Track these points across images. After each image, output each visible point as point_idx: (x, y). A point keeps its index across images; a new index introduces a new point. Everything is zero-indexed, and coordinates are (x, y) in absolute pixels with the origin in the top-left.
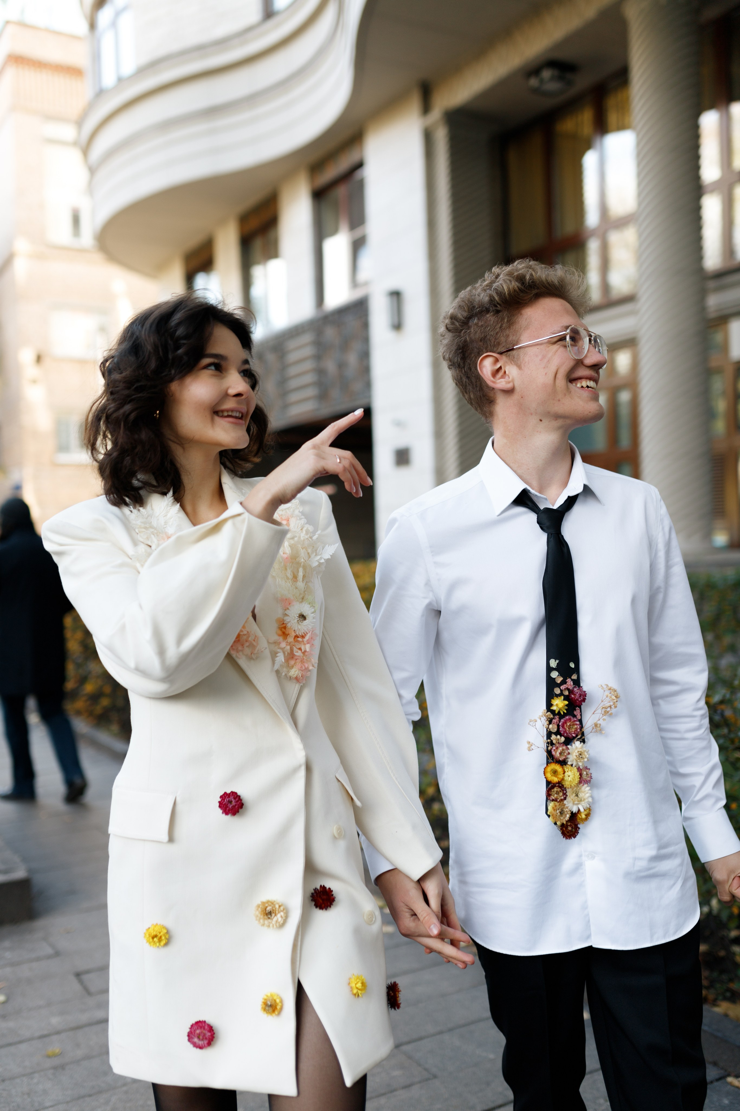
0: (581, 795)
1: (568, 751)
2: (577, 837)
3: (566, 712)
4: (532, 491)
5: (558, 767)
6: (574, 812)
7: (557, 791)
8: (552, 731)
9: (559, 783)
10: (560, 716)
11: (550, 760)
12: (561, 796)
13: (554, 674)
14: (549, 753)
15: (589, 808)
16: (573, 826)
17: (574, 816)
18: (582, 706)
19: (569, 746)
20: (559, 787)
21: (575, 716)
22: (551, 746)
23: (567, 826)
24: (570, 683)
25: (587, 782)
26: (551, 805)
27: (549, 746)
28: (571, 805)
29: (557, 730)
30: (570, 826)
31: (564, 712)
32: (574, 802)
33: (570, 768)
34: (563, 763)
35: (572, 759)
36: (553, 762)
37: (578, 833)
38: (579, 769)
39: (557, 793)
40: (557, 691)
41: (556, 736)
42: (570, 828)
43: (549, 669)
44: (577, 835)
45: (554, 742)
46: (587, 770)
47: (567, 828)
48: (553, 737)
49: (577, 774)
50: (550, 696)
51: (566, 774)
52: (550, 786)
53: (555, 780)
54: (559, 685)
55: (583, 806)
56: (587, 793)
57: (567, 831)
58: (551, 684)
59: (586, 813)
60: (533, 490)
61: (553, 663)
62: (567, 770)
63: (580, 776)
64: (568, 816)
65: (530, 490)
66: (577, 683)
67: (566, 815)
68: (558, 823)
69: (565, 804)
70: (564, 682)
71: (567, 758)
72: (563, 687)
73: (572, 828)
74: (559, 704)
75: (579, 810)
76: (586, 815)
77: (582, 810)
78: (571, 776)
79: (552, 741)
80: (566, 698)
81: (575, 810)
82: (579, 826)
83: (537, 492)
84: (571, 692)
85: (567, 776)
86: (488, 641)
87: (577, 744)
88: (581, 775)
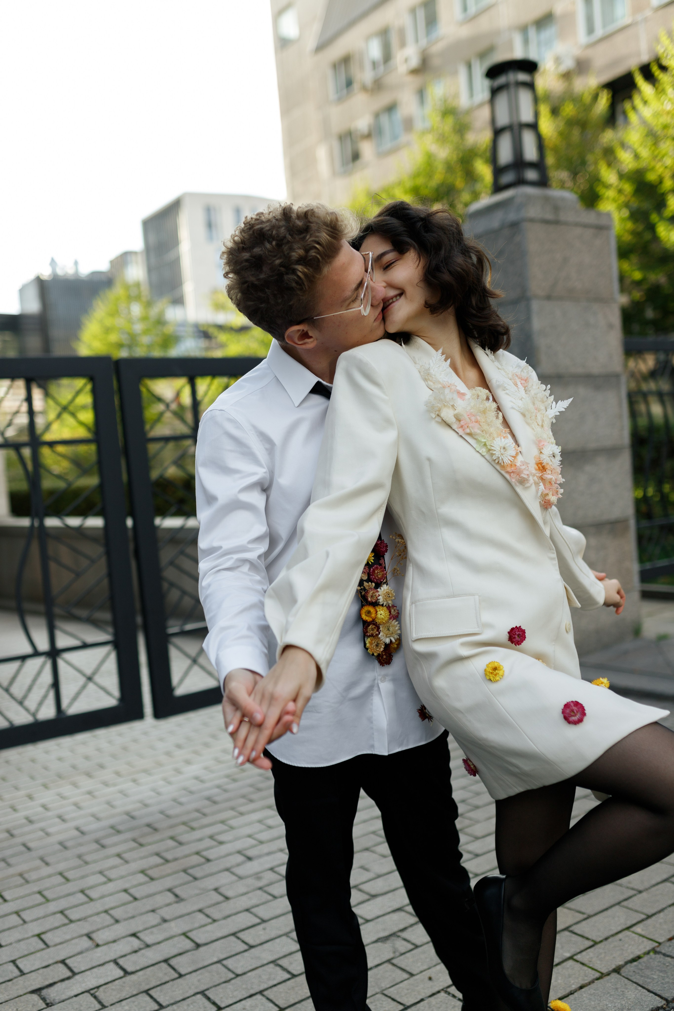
0: (391, 629)
1: (379, 593)
2: (391, 663)
3: (373, 562)
4: (325, 383)
5: (372, 609)
6: (387, 643)
7: (372, 628)
8: (364, 579)
9: (373, 620)
10: (369, 565)
11: (364, 603)
12: (375, 632)
14: (363, 597)
15: (399, 639)
16: (388, 655)
17: (387, 646)
18: (385, 556)
19: (379, 590)
20: (374, 624)
21: (380, 565)
22: (364, 591)
23: (383, 655)
25: (396, 617)
26: (368, 641)
27: (362, 592)
28: (385, 638)
29: (368, 577)
30: (385, 655)
31: (371, 562)
32: (386, 635)
33: (381, 608)
34: (375, 604)
35: (381, 600)
36: (367, 605)
37: (392, 660)
38: (388, 608)
39: (372, 630)
41: (368, 583)
42: (384, 657)
44: (391, 661)
45: (367, 588)
46: (395, 608)
47: (382, 657)
48: (366, 584)
49: (387, 612)
51: (378, 613)
52: (365, 625)
53: (369, 619)
55: (394, 638)
56: (396, 627)
57: (383, 659)
59: (397, 643)
60: (324, 381)
62: (379, 610)
63: (389, 614)
64: (383, 647)
65: (321, 382)
67: (381, 647)
68: (375, 654)
69: (380, 638)
71: (378, 599)
73: (387, 656)
75: (391, 641)
76: (397, 645)
77: (393, 640)
78: (382, 614)
79: (364, 587)
81: (388, 641)
82: (392, 654)
83: (327, 383)
85: (380, 614)
87: (385, 587)
88: (390, 612)
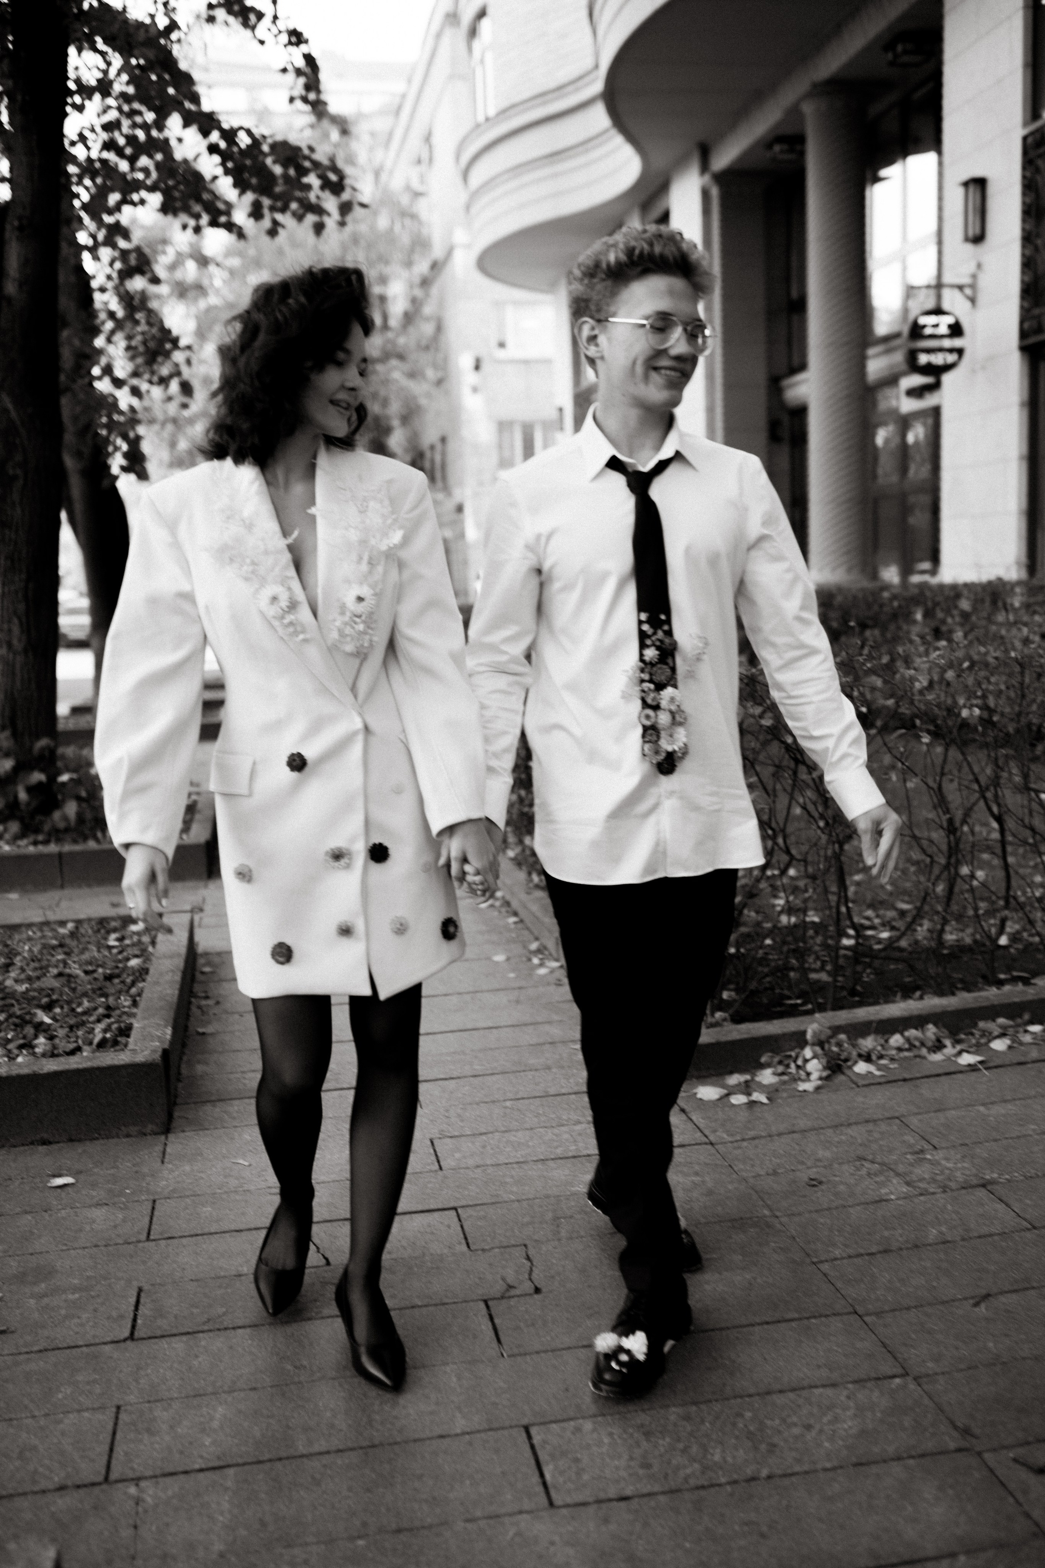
0: (676, 736)
1: (661, 696)
2: (673, 773)
3: (658, 661)
4: (624, 456)
5: (652, 712)
6: (670, 752)
7: (652, 733)
8: (645, 680)
9: (654, 726)
10: (652, 664)
11: (644, 707)
12: (656, 738)
13: (646, 627)
14: (643, 700)
15: (685, 748)
16: (670, 764)
17: (670, 755)
18: (674, 655)
19: (661, 692)
20: (654, 729)
21: (667, 664)
22: (644, 693)
23: (664, 764)
24: (660, 634)
25: (681, 724)
26: (647, 746)
27: (642, 694)
28: (666, 745)
29: (649, 678)
30: (667, 764)
31: (656, 661)
32: (668, 742)
33: (663, 712)
34: (656, 707)
35: (664, 704)
38: (672, 713)
39: (653, 735)
40: (648, 642)
41: (649, 683)
42: (666, 766)
43: (640, 622)
44: (674, 771)
45: (647, 689)
46: (680, 714)
47: (663, 766)
48: (646, 685)
49: (670, 717)
50: (642, 646)
51: (658, 717)
52: (646, 729)
53: (648, 723)
54: (649, 637)
55: (678, 746)
56: (682, 734)
57: (663, 768)
58: (642, 636)
59: (682, 752)
61: (644, 616)
62: (661, 714)
63: (673, 719)
64: (664, 755)
65: (621, 456)
66: (669, 633)
67: (662, 755)
68: (653, 762)
69: (661, 745)
70: (655, 633)
71: (660, 703)
72: (654, 638)
73: (669, 766)
74: (651, 653)
75: (675, 750)
76: (682, 754)
77: (677, 749)
78: (663, 718)
80: (658, 648)
81: (670, 750)
82: (675, 764)
83: (628, 457)
84: (661, 641)
85: (661, 719)
86: (574, 596)
87: (669, 691)
88: (674, 717)
